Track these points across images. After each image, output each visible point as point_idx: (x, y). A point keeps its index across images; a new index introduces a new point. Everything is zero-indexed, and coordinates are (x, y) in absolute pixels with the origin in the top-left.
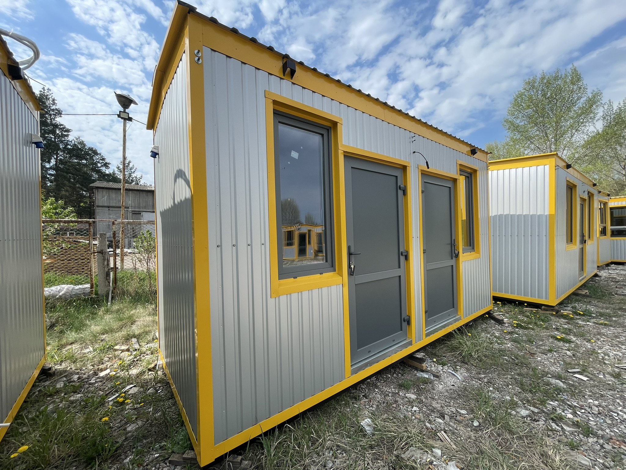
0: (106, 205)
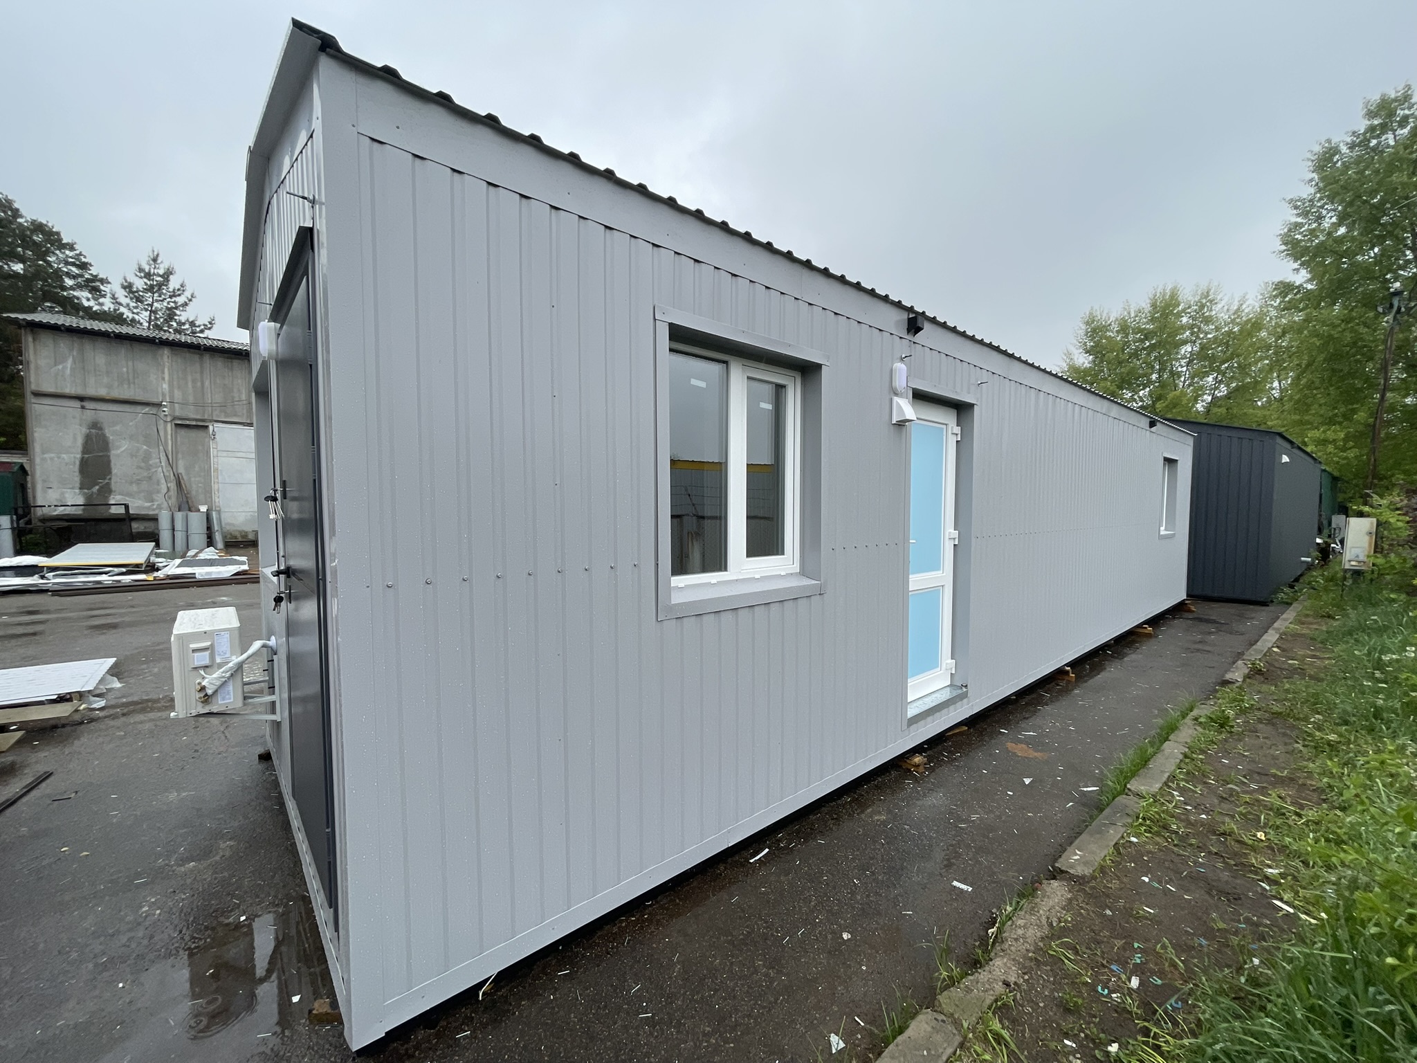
0: (68, 390)
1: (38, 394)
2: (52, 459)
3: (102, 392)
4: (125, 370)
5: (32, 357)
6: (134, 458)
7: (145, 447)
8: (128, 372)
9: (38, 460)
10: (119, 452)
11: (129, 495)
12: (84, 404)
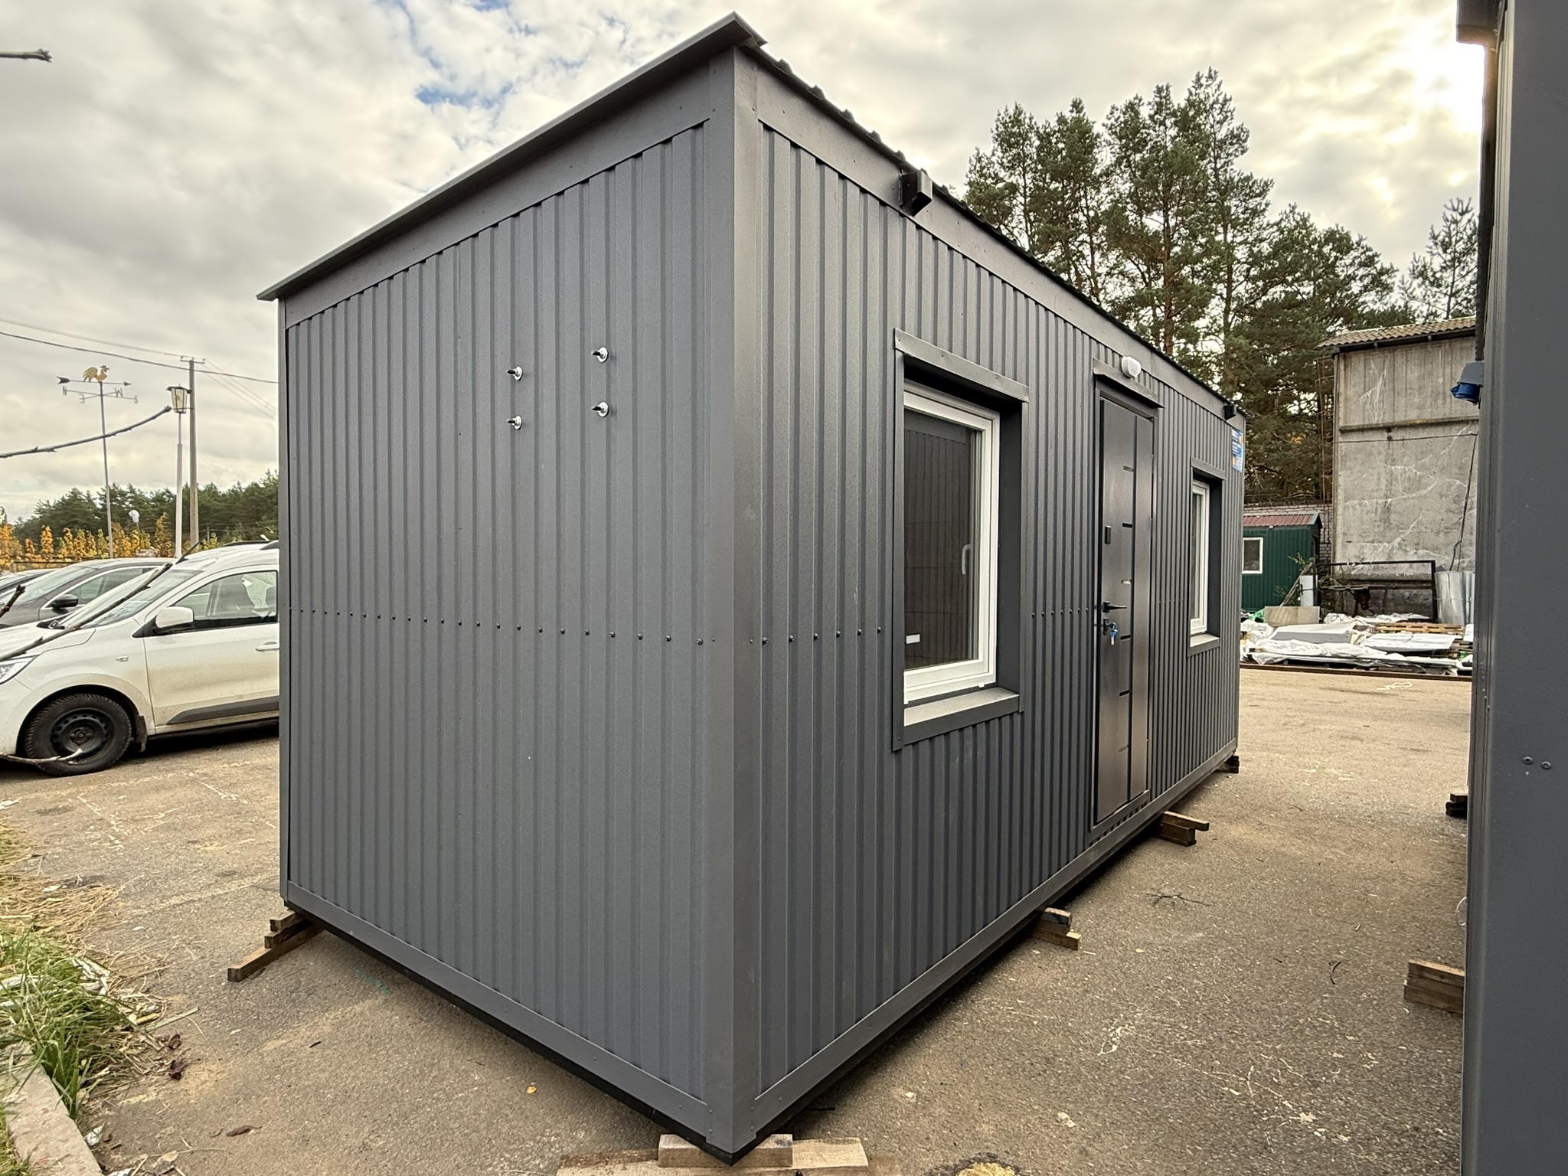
1: (1344, 431)
2: (1354, 507)
3: (1413, 416)
4: (1441, 380)
5: (1342, 389)
6: (1444, 499)
7: (1458, 482)
8: (1444, 383)
9: (1340, 511)
10: (1426, 491)
11: (1436, 549)
12: (1391, 434)
